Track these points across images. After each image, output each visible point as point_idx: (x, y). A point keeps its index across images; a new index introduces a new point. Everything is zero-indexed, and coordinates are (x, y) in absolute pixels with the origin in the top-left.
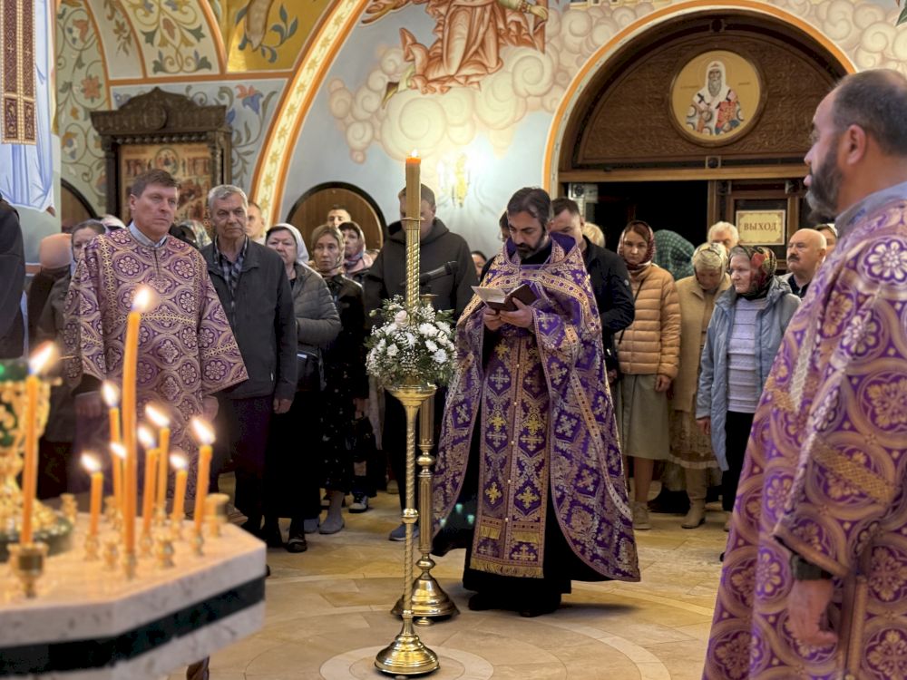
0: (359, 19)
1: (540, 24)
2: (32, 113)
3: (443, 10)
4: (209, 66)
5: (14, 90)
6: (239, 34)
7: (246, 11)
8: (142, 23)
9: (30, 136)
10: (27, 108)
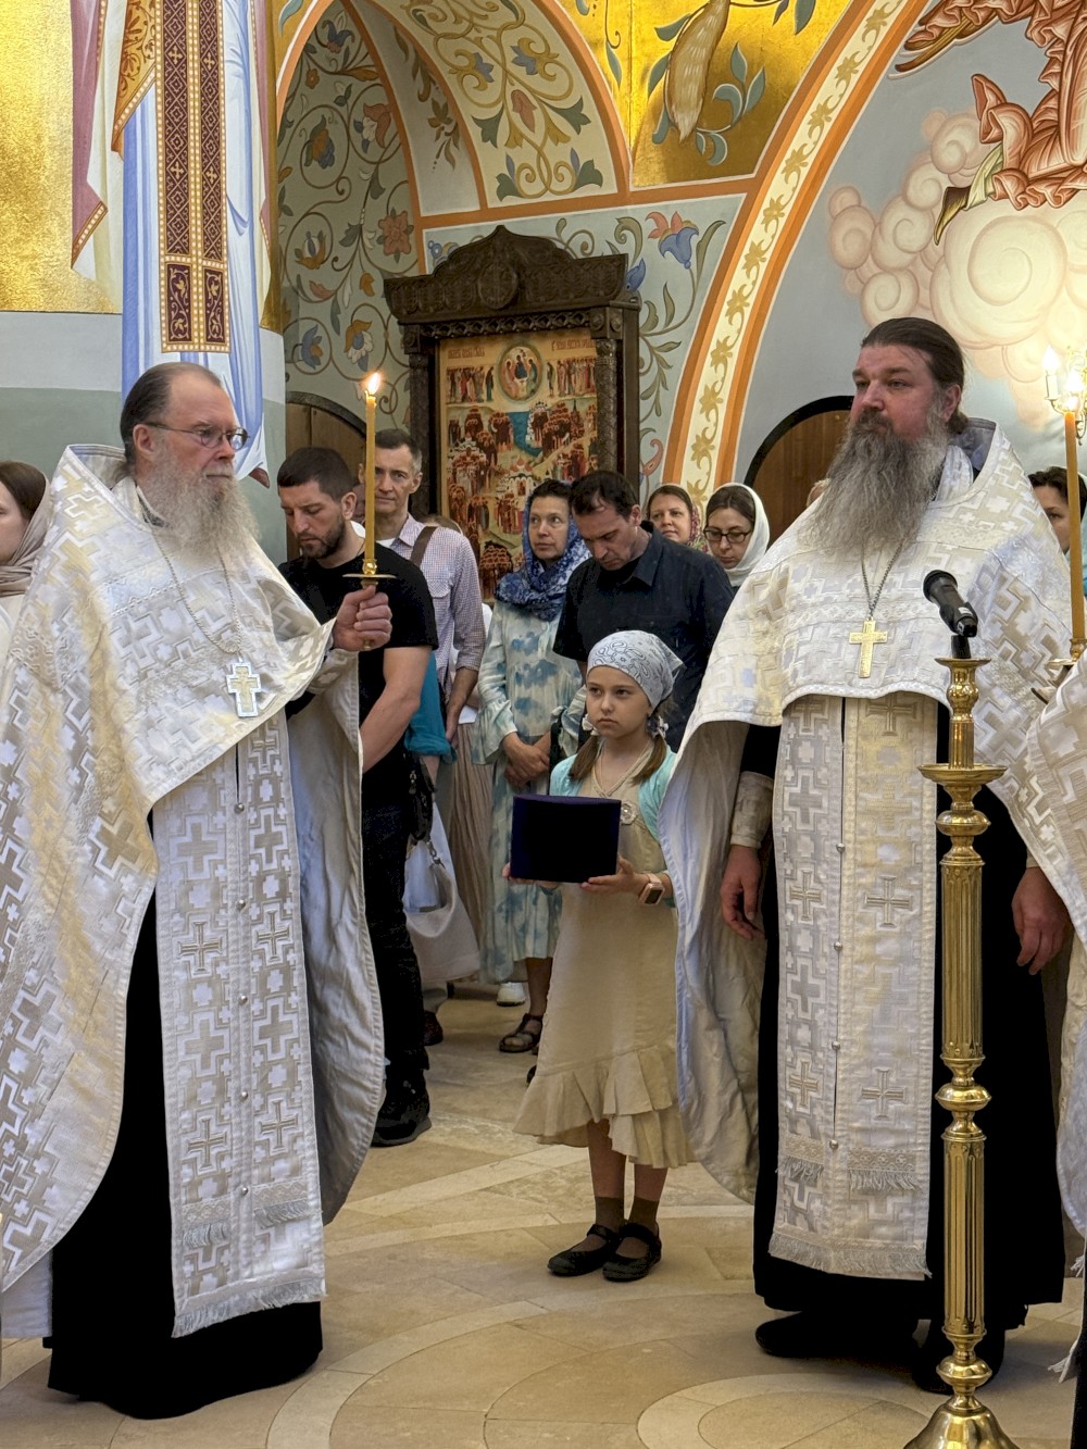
0: (892, 61)
2: (221, 292)
3: (1060, 30)
4: (597, 179)
5: (185, 250)
6: (655, 112)
7: (668, 63)
8: (474, 103)
9: (216, 336)
10: (209, 282)
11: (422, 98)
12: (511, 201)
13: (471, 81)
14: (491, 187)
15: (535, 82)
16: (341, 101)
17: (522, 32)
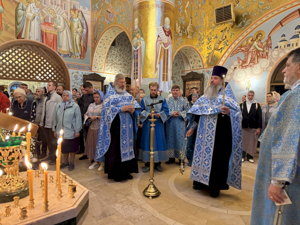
0: (229, 56)
1: (267, 54)
2: (167, 77)
3: (246, 53)
4: (201, 67)
5: (164, 73)
6: (207, 61)
7: (208, 56)
8: (190, 60)
9: (167, 80)
10: (166, 75)
11: (185, 60)
12: (193, 69)
13: (190, 58)
14: (191, 68)
15: (196, 58)
16: (178, 61)
17: (195, 54)
